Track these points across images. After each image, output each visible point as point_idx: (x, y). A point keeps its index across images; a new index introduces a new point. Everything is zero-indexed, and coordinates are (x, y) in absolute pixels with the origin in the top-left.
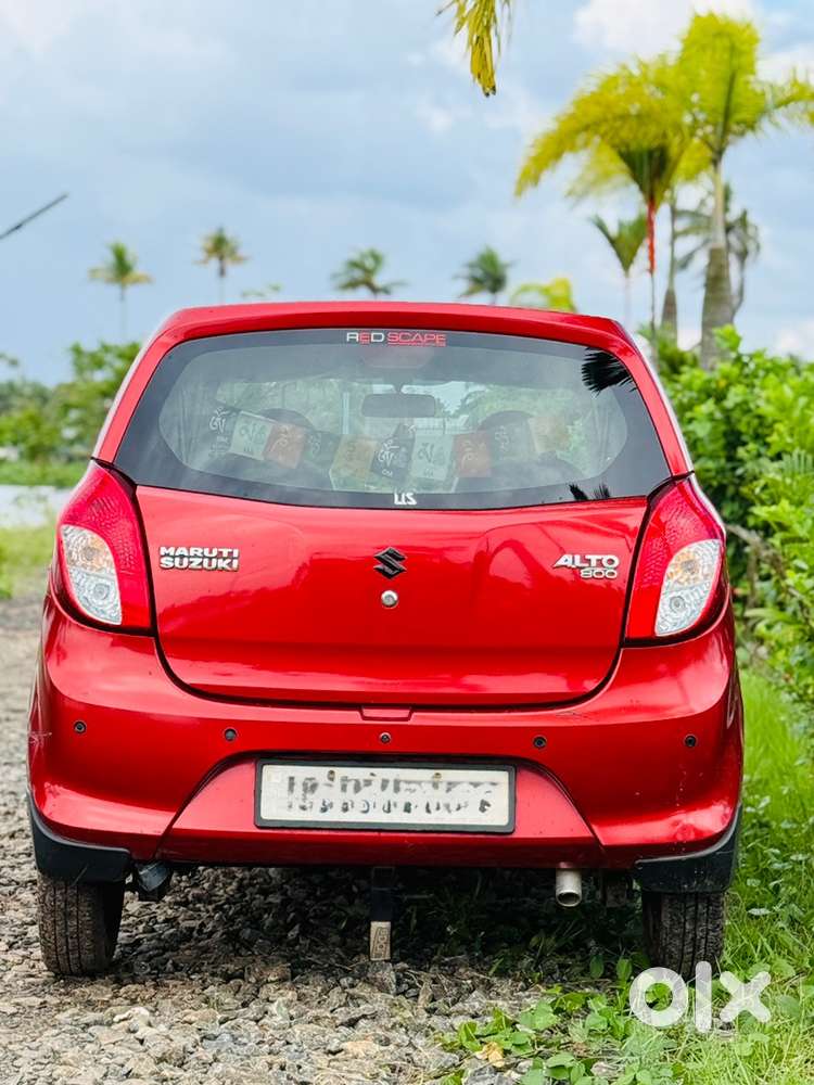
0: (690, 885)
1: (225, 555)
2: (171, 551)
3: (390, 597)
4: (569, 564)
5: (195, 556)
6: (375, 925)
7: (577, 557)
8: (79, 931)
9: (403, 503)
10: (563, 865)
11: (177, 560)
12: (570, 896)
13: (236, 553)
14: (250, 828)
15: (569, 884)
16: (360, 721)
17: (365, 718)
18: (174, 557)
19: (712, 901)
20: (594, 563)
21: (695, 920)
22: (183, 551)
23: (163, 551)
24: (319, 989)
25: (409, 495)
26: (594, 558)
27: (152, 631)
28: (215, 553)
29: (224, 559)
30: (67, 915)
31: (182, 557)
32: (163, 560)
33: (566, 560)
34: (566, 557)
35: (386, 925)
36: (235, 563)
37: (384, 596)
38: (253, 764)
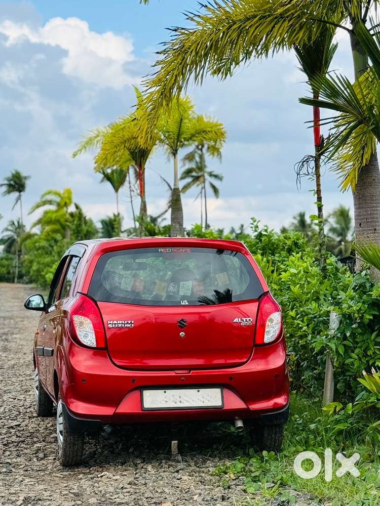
0: (276, 421)
1: (129, 322)
2: (112, 322)
3: (182, 334)
4: (237, 321)
5: (120, 324)
6: (173, 442)
7: (240, 319)
8: (78, 450)
9: (184, 304)
10: (236, 418)
11: (114, 325)
12: (240, 427)
13: (133, 322)
14: (139, 411)
15: (240, 424)
16: (174, 374)
17: (176, 373)
18: (112, 324)
19: (280, 427)
20: (244, 321)
21: (275, 434)
22: (115, 322)
23: (109, 322)
24: (157, 464)
25: (186, 301)
26: (244, 319)
27: (106, 348)
28: (126, 322)
29: (129, 324)
30: (74, 444)
31: (115, 324)
32: (109, 325)
33: (236, 320)
34: (236, 319)
35: (176, 442)
36: (133, 325)
37: (180, 334)
38: (139, 390)
